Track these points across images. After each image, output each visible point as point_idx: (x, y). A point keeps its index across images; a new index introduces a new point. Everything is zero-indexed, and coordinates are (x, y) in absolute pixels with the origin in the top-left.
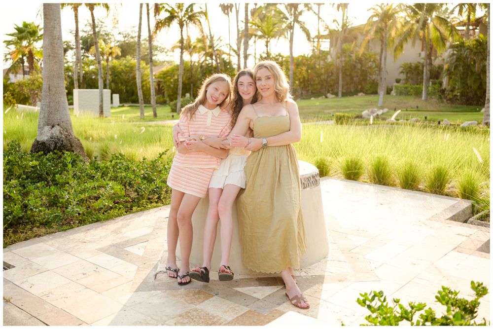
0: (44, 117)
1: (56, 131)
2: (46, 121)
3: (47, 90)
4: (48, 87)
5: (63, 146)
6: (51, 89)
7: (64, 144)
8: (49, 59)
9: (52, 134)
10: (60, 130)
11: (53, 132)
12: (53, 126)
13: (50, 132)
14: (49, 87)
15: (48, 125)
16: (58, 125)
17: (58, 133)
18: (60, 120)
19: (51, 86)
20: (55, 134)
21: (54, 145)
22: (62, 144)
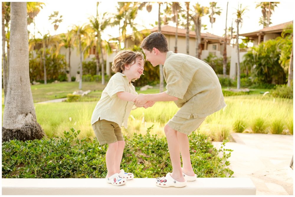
0: (17, 106)
1: (29, 118)
2: (20, 110)
3: (19, 81)
4: (19, 78)
5: (37, 132)
6: (22, 79)
7: (37, 130)
8: (21, 52)
9: (26, 121)
10: (32, 117)
11: (27, 120)
12: (27, 115)
13: (25, 120)
14: (21, 79)
15: (22, 114)
16: (30, 113)
17: (31, 121)
18: (31, 108)
19: (22, 78)
20: (28, 122)
21: (30, 132)
22: (36, 130)
